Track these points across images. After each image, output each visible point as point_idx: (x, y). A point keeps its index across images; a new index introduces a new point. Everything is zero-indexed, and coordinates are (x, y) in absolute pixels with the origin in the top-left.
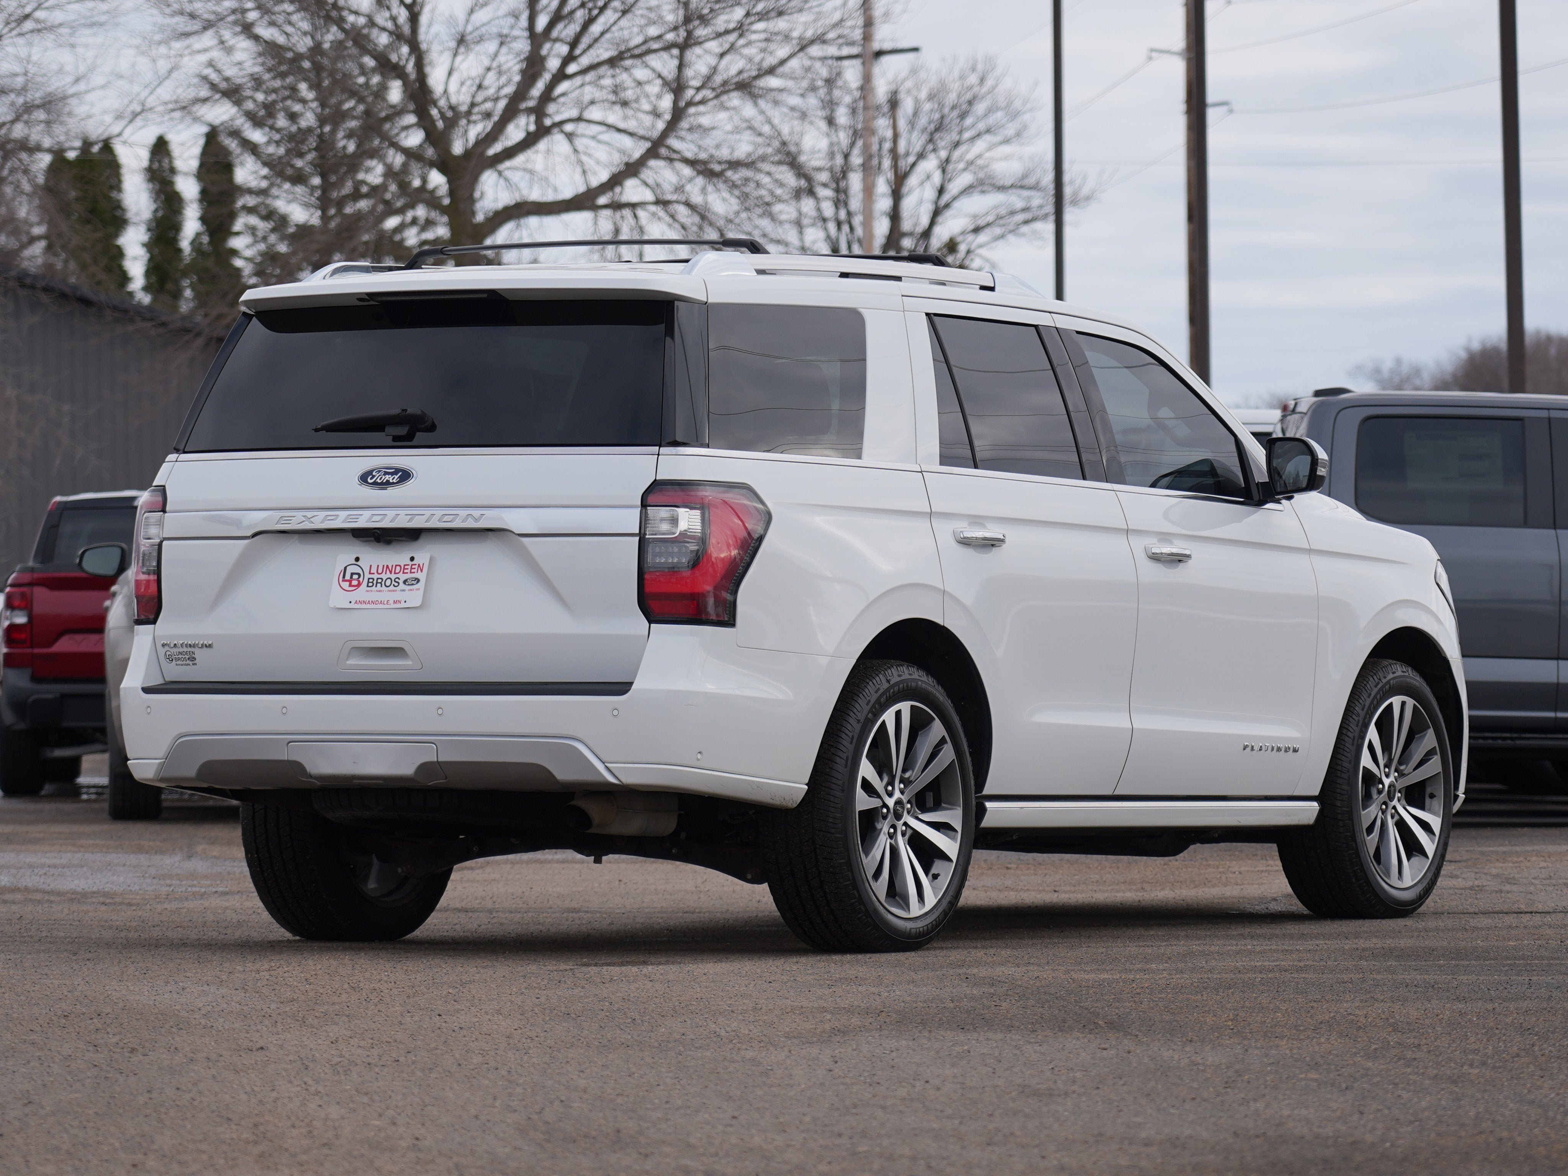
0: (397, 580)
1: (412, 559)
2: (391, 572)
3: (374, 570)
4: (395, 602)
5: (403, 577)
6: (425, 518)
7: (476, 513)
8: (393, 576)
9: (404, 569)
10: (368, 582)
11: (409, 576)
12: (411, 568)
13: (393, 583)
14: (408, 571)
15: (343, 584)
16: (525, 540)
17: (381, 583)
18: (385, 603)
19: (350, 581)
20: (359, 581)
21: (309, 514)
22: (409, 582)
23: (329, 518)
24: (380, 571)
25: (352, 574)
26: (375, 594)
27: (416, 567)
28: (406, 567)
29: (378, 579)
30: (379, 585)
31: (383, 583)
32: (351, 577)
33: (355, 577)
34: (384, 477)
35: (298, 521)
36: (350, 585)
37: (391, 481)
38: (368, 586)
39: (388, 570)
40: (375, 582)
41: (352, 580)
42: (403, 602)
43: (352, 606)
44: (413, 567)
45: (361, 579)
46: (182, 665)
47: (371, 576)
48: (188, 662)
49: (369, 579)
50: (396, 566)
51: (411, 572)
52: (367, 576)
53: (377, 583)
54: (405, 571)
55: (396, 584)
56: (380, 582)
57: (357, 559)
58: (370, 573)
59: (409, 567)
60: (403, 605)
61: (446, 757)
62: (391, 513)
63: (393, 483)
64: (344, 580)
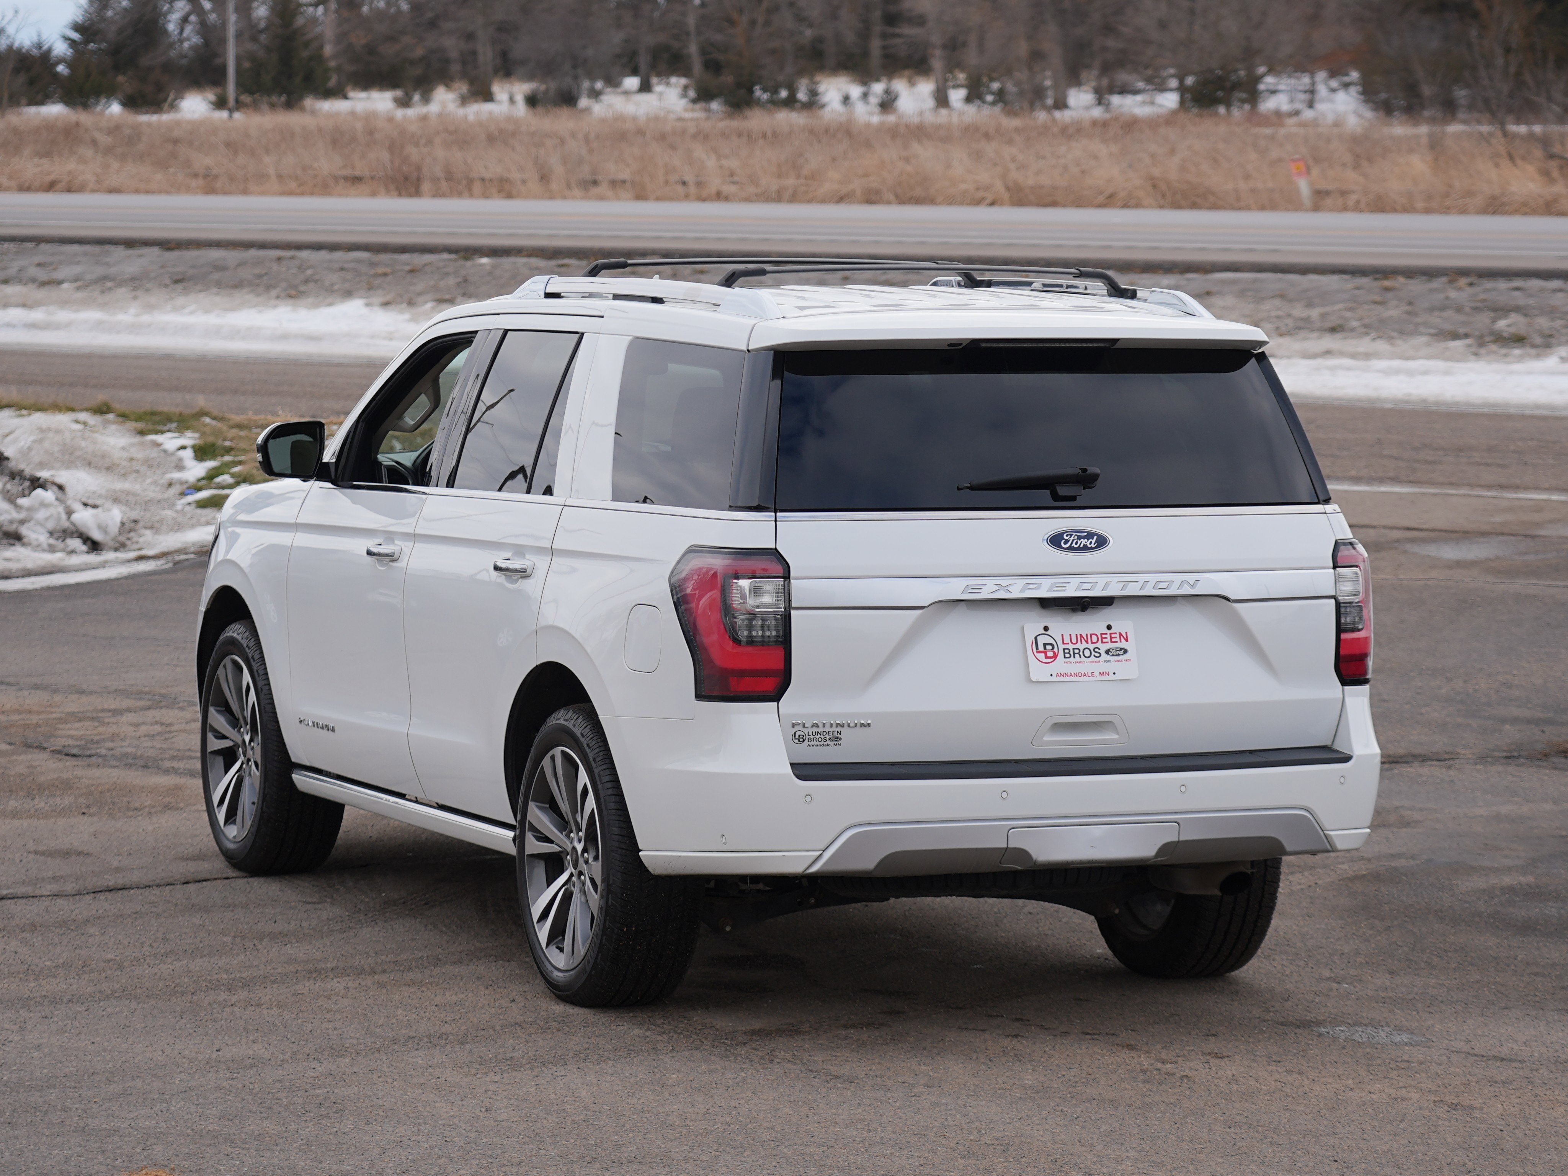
0: (1097, 650)
1: (1109, 627)
2: (1087, 642)
3: (1067, 640)
4: (1101, 674)
5: (1103, 648)
6: (1139, 585)
7: (1191, 577)
8: (1092, 647)
9: (1102, 638)
10: (1065, 653)
11: (1110, 646)
12: (1111, 638)
13: (1093, 653)
14: (1108, 640)
15: (1038, 655)
16: (1237, 606)
17: (1078, 653)
18: (1090, 675)
19: (1045, 652)
20: (1054, 652)
21: (1004, 582)
22: (1114, 652)
23: (1031, 586)
24: (1074, 641)
25: (1045, 645)
26: (1074, 665)
27: (1117, 635)
28: (1104, 636)
29: (1074, 649)
30: (1077, 656)
31: (1081, 653)
32: (1045, 648)
33: (1049, 647)
34: (1079, 542)
35: (989, 590)
36: (1046, 657)
37: (1089, 546)
38: (1065, 657)
39: (1082, 639)
40: (1071, 653)
41: (1049, 652)
42: (1111, 674)
43: (1054, 679)
44: (1113, 636)
45: (1056, 650)
46: (818, 746)
47: (1066, 646)
48: (828, 742)
49: (1064, 649)
50: (1091, 635)
51: (1112, 642)
52: (1061, 647)
53: (1074, 653)
54: (1104, 640)
55: (1097, 655)
56: (1076, 653)
57: (1046, 629)
58: (1064, 643)
59: (1108, 636)
60: (1112, 677)
61: (1188, 835)
62: (1101, 580)
63: (1092, 548)
64: (1038, 652)
